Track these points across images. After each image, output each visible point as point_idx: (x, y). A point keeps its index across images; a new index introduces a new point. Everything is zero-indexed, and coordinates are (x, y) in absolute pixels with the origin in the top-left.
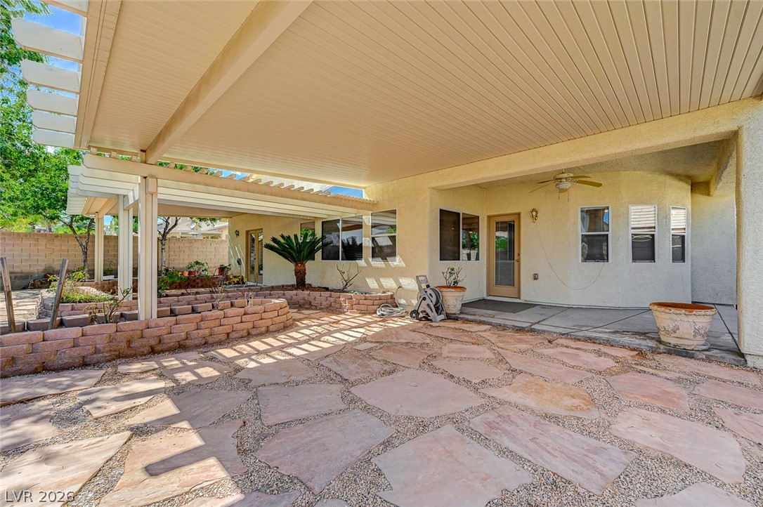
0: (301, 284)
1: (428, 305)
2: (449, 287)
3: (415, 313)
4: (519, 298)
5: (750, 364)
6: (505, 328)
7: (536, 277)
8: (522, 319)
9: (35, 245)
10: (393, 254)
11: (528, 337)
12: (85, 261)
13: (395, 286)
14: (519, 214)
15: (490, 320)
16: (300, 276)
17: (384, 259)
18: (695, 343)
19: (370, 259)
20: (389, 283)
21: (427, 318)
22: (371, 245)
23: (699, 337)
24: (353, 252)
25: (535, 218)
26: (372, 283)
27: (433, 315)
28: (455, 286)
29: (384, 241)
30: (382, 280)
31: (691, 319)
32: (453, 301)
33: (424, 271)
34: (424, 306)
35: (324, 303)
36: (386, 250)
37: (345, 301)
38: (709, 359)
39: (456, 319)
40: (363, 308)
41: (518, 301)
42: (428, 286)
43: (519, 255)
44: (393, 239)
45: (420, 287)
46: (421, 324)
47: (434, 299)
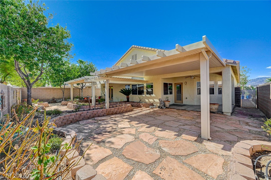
0: (128, 101)
1: (162, 105)
2: (166, 101)
3: (159, 107)
4: (183, 103)
5: (224, 114)
6: (179, 109)
7: (186, 98)
8: (183, 108)
9: (50, 91)
10: (152, 93)
11: (184, 111)
12: (63, 96)
13: (153, 101)
14: (182, 83)
15: (176, 108)
16: (128, 99)
17: (150, 94)
18: (216, 111)
19: (146, 95)
20: (151, 100)
21: (162, 108)
22: (146, 91)
23: (216, 110)
24: (141, 92)
25: (186, 84)
26: (147, 101)
27: (163, 107)
28: (168, 101)
29: (150, 90)
30: (149, 100)
31: (214, 106)
32: (167, 104)
33: (160, 97)
34: (161, 105)
35: (136, 105)
36: (150, 92)
37: (141, 105)
38: (217, 113)
39: (168, 108)
40: (146, 106)
41: (182, 104)
42: (162, 101)
43: (182, 93)
44: (152, 90)
45: (160, 101)
46: (161, 109)
47: (163, 104)
